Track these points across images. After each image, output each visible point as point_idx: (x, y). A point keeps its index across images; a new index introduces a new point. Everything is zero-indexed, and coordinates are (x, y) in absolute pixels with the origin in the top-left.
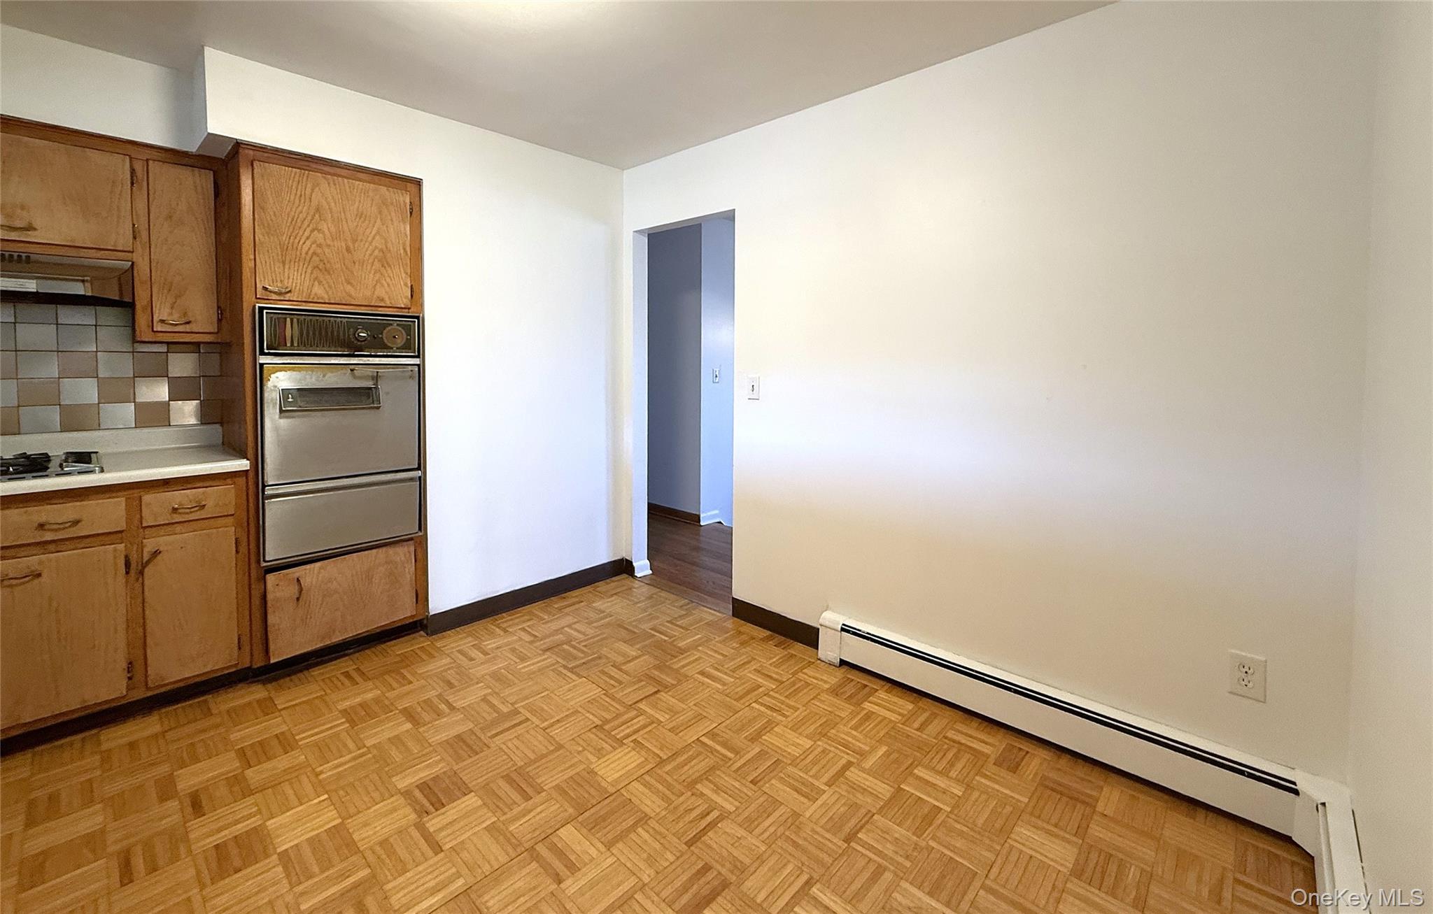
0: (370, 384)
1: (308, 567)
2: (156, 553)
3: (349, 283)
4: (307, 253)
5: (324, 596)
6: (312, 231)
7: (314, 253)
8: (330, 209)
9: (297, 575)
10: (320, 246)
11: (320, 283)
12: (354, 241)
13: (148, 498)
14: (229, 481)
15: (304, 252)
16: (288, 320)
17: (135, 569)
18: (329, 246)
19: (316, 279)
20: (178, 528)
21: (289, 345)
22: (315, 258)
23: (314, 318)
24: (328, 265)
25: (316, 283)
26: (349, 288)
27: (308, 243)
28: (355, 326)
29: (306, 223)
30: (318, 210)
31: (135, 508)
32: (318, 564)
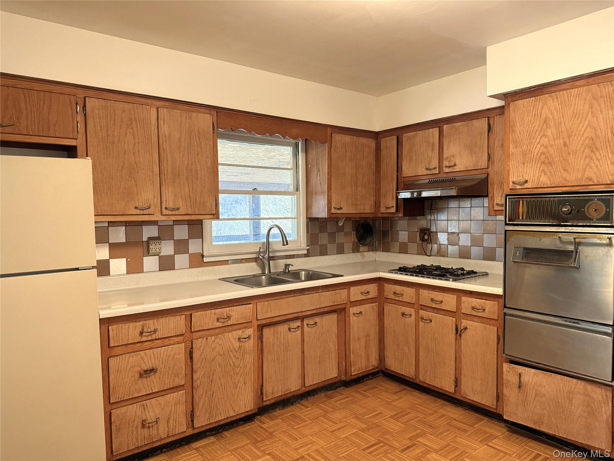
0: (571, 248)
1: (526, 369)
2: (466, 328)
3: (565, 170)
4: (537, 154)
5: (536, 395)
6: (541, 138)
7: (543, 153)
8: (553, 117)
9: (520, 371)
10: (546, 147)
11: (545, 173)
12: (569, 137)
13: (464, 299)
14: (496, 300)
15: (536, 153)
16: (521, 202)
17: (459, 332)
18: (551, 145)
19: (543, 170)
20: (475, 319)
21: (521, 218)
22: (543, 156)
23: (536, 199)
24: (551, 160)
25: (543, 174)
26: (565, 174)
27: (539, 146)
28: (563, 203)
29: (538, 133)
30: (545, 122)
31: (459, 303)
32: (533, 371)
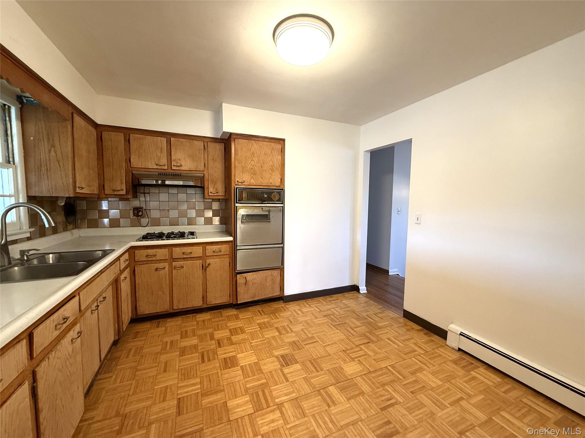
0: (267, 213)
1: (248, 274)
2: (209, 264)
3: (262, 178)
4: (249, 169)
5: (253, 284)
6: (251, 161)
7: (252, 169)
8: (256, 153)
9: (245, 276)
10: (253, 166)
11: (253, 179)
12: (263, 163)
13: (208, 247)
14: (227, 244)
15: (249, 168)
16: (244, 191)
17: (204, 268)
18: (256, 166)
19: (252, 177)
20: (215, 257)
21: (244, 200)
22: (252, 170)
23: (252, 191)
24: (256, 173)
25: (252, 179)
26: (261, 180)
27: (250, 165)
28: (263, 193)
29: (249, 159)
30: (253, 153)
31: (204, 250)
32: (251, 273)
